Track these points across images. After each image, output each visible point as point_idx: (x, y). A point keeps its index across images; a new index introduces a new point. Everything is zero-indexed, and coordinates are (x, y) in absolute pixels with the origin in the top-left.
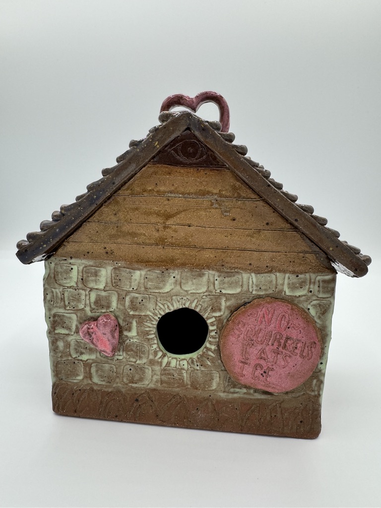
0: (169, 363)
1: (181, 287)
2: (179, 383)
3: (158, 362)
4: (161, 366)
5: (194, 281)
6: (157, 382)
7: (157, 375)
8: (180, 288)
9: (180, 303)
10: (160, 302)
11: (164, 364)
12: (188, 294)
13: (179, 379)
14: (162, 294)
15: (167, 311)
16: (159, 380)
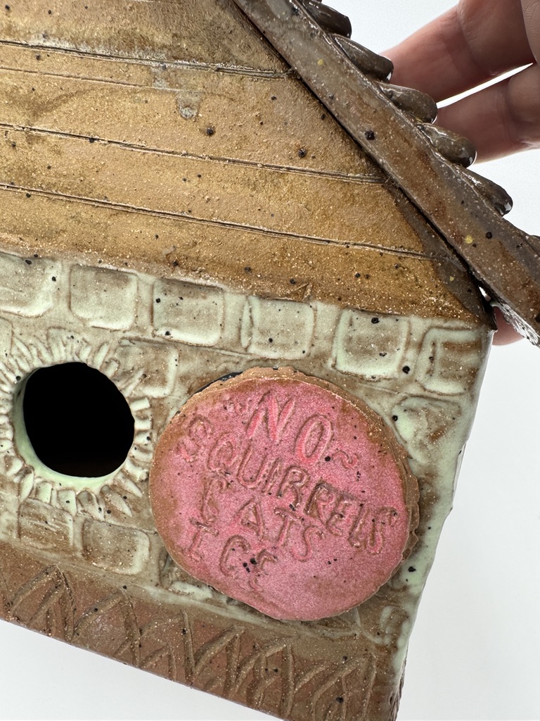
0: (36, 491)
1: (70, 307)
2: (56, 542)
3: (12, 483)
4: (19, 493)
5: (103, 295)
6: (9, 528)
7: (11, 513)
8: (66, 309)
9: (69, 348)
10: (21, 337)
11: (26, 492)
12: (86, 330)
13: (58, 533)
14: (27, 320)
15: (37, 364)
16: (15, 524)
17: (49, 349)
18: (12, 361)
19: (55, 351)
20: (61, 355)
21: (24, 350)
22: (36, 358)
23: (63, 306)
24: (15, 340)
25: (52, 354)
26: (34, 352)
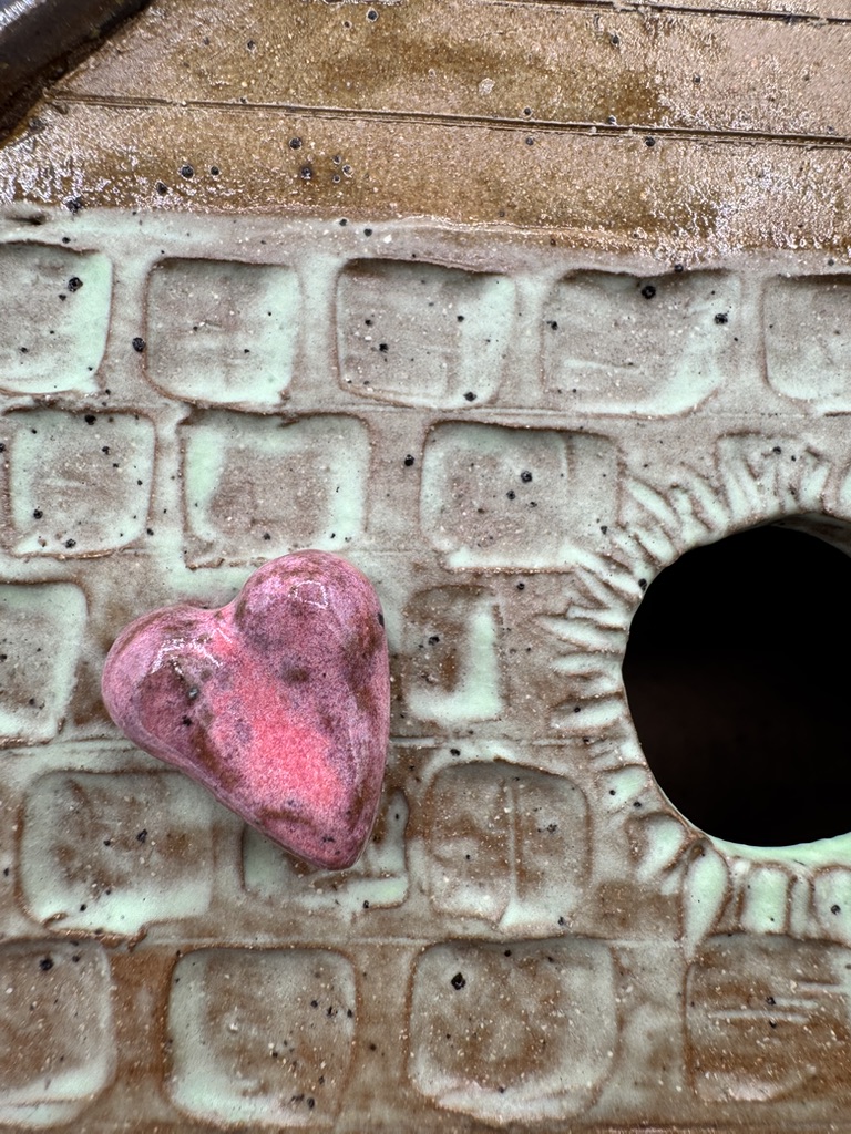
0: (735, 900)
1: (766, 379)
3: (657, 900)
4: (680, 933)
5: (835, 343)
6: (658, 1059)
7: (659, 1005)
8: (760, 384)
9: (768, 481)
10: (646, 474)
11: (700, 916)
12: (812, 424)
13: (814, 1024)
14: (660, 427)
15: (691, 535)
16: (676, 1041)
17: (719, 492)
18: (623, 541)
19: (735, 493)
20: (750, 501)
21: (655, 505)
22: (688, 519)
23: (750, 378)
24: (630, 485)
25: (727, 504)
26: (683, 504)
